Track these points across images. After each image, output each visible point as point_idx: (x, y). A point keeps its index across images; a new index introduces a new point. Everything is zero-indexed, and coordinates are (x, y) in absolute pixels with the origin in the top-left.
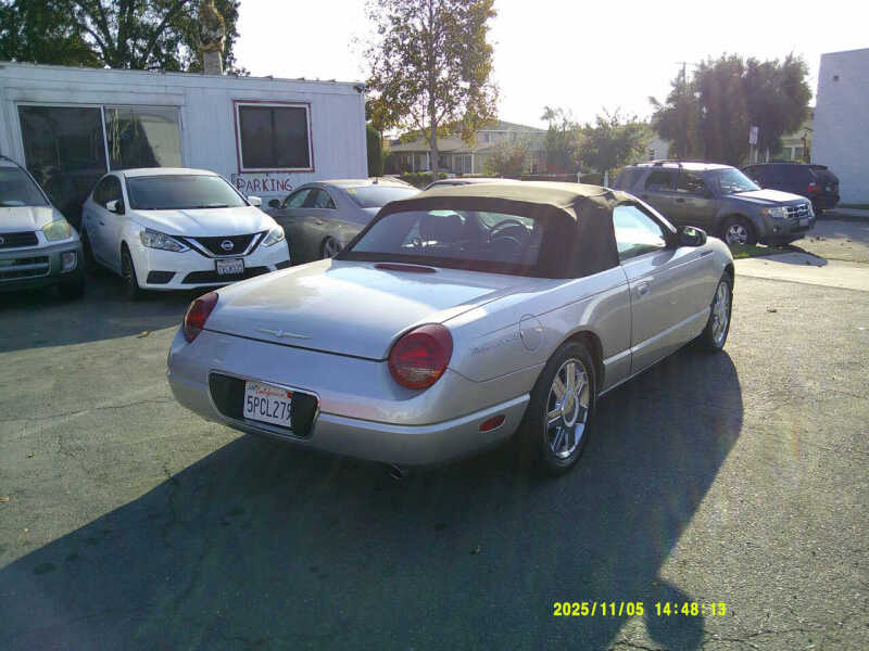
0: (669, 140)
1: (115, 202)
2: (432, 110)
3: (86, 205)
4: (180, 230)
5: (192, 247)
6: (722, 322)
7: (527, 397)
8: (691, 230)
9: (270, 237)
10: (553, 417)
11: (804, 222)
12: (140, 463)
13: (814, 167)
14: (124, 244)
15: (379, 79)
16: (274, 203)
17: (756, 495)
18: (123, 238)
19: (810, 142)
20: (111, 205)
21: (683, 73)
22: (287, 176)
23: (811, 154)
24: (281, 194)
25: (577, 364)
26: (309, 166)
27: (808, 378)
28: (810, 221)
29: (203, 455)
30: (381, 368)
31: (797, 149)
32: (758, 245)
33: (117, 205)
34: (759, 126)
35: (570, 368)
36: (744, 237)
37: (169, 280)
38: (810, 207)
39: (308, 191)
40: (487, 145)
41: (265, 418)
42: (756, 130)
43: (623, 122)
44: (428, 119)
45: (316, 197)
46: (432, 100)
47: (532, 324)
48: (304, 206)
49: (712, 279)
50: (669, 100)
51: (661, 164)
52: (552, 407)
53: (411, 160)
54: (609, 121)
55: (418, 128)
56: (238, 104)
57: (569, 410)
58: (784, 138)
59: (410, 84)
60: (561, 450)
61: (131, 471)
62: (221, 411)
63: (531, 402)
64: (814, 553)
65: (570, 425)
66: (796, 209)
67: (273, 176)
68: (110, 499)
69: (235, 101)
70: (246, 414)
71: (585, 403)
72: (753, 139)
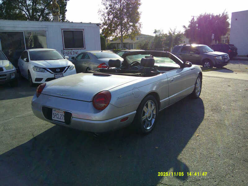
0: (189, 38)
1: (26, 58)
2: (121, 31)
3: (19, 60)
4: (44, 66)
5: (48, 71)
6: (199, 89)
7: (135, 112)
8: (188, 63)
9: (71, 68)
10: (144, 118)
11: (226, 61)
12: (26, 133)
13: (230, 45)
14: (29, 70)
15: (106, 22)
16: (73, 58)
17: (204, 139)
18: (28, 69)
19: (229, 38)
20: (25, 59)
21: (193, 19)
22: (77, 50)
23: (229, 41)
24: (75, 56)
25: (151, 102)
26: (84, 47)
27: (223, 105)
28: (228, 60)
29: (44, 130)
30: (91, 104)
31: (226, 40)
32: (213, 67)
33: (27, 59)
34: (214, 34)
35: (149, 103)
36: (209, 65)
37: (41, 81)
38: (228, 56)
39: (83, 54)
40: (137, 41)
41: (58, 119)
42: (213, 35)
43: (176, 34)
44: (120, 34)
45: (85, 56)
46: (122, 28)
47: (137, 90)
48: (81, 59)
49: (195, 77)
50: (189, 27)
51: (185, 45)
52: (144, 115)
53: (116, 46)
54: (172, 33)
55: (117, 37)
56: (63, 30)
57: (149, 115)
58: (222, 37)
59: (115, 24)
60: (148, 127)
61: (23, 135)
62: (46, 117)
63: (137, 113)
64: (219, 155)
65: (150, 120)
66: (224, 57)
67: (73, 50)
68: (16, 144)
69: (62, 29)
70: (53, 118)
71: (155, 113)
72: (213, 37)
